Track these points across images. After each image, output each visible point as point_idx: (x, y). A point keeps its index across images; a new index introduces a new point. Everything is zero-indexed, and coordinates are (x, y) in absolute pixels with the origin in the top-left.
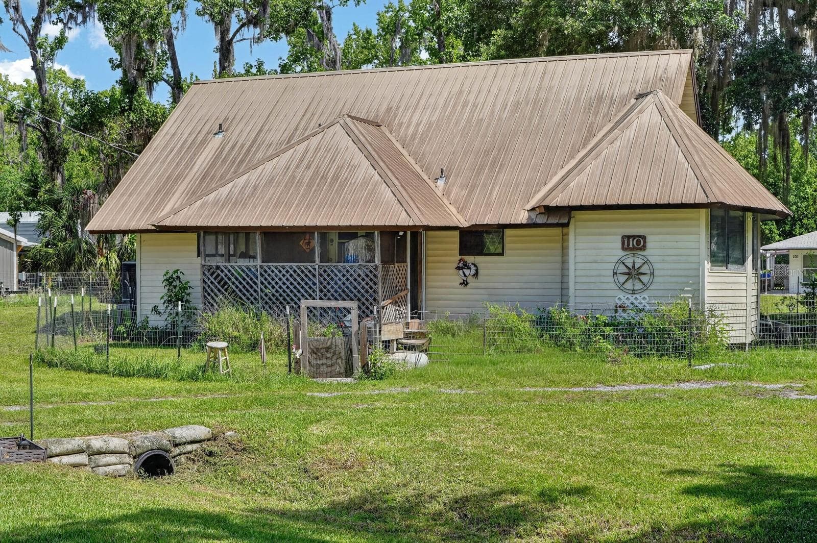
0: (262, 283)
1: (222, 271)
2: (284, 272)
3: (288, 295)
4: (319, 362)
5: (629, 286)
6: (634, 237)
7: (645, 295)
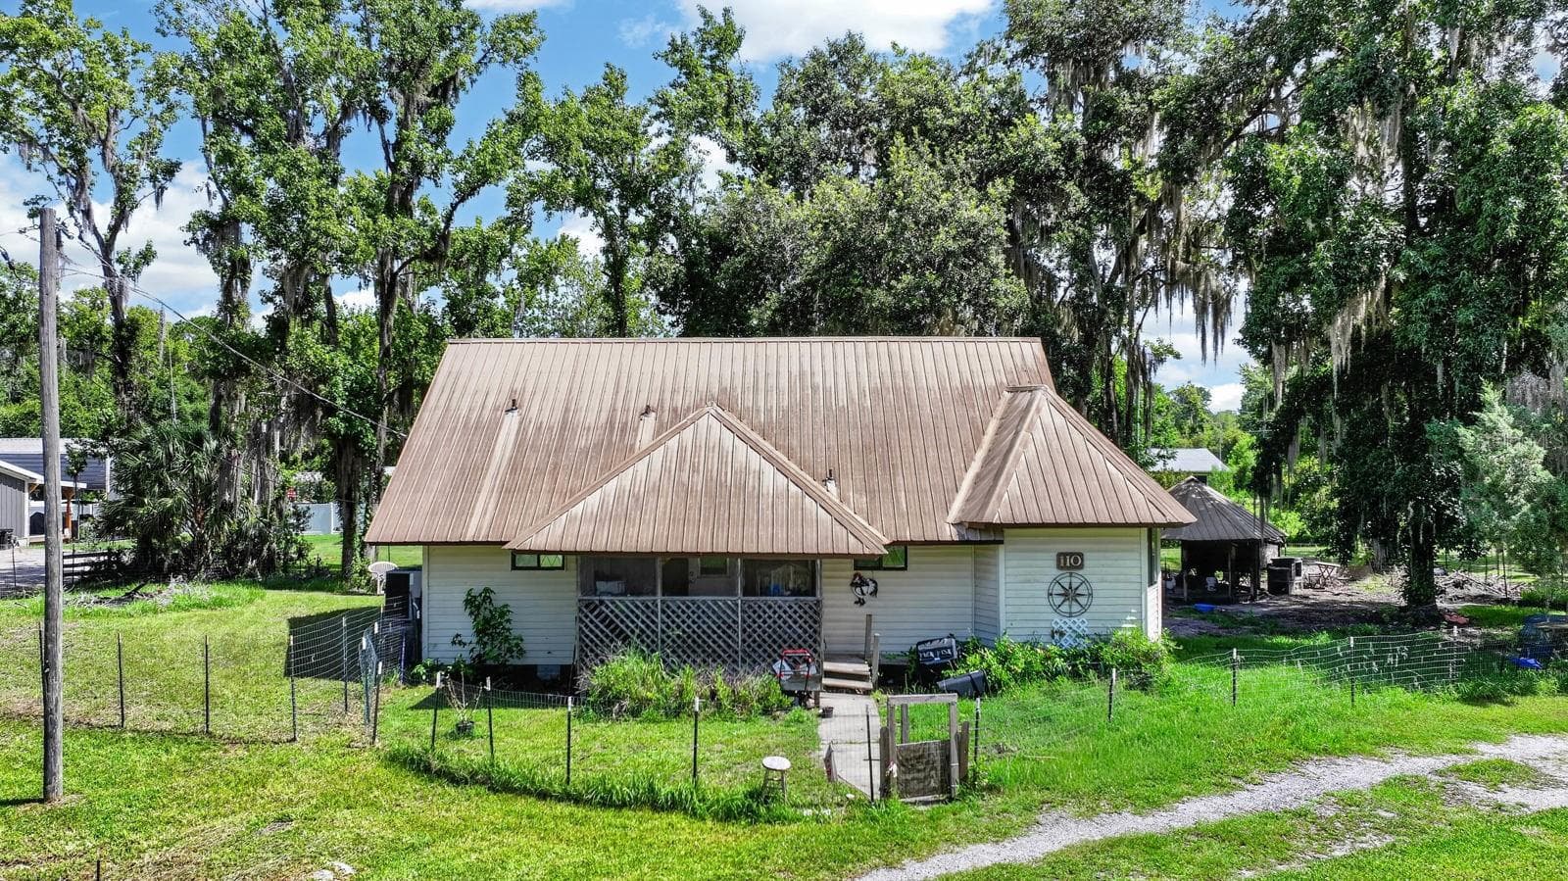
0: (663, 622)
1: (607, 607)
2: (694, 608)
3: (699, 637)
4: (909, 777)
5: (1065, 608)
6: (1071, 554)
7: (1083, 618)
